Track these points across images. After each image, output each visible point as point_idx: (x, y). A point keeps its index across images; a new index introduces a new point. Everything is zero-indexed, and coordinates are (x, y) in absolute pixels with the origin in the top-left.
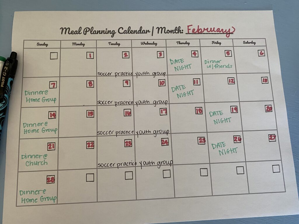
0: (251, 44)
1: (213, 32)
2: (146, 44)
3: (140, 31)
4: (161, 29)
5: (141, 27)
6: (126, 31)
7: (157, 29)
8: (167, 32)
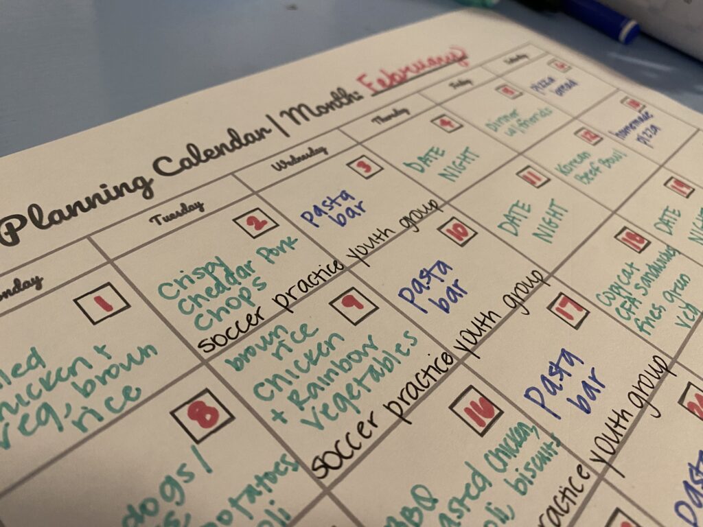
1: (427, 69)
2: (290, 164)
3: (237, 141)
4: (295, 113)
5: (230, 131)
6: (188, 160)
7: (285, 115)
8: (321, 114)
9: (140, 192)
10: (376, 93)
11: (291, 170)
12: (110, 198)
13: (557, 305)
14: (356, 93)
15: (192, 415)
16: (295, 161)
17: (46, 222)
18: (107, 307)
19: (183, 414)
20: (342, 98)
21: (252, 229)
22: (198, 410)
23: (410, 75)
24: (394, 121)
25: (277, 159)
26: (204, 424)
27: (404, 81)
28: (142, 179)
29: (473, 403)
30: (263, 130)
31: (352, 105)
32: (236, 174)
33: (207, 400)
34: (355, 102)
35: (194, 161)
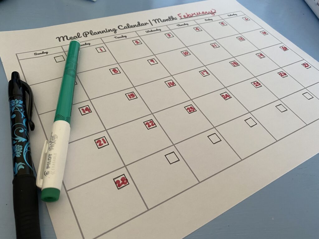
0: (234, 16)
1: (200, 15)
2: (150, 32)
3: (139, 24)
4: (157, 21)
5: (138, 22)
6: (126, 27)
7: (154, 21)
8: (163, 21)
9: (114, 32)
10: (182, 19)
11: (150, 33)
12: (107, 31)
13: (202, 72)
14: (176, 18)
15: (113, 71)
16: (152, 31)
17: (93, 34)
18: (102, 50)
19: (111, 70)
20: (171, 18)
21: (136, 43)
22: (114, 70)
23: (194, 15)
24: (183, 26)
25: (147, 30)
26: (115, 72)
27: (191, 17)
28: (115, 29)
29: (170, 82)
30: (147, 23)
31: (173, 21)
32: (137, 32)
33: (117, 69)
34: (174, 20)
35: (127, 27)
